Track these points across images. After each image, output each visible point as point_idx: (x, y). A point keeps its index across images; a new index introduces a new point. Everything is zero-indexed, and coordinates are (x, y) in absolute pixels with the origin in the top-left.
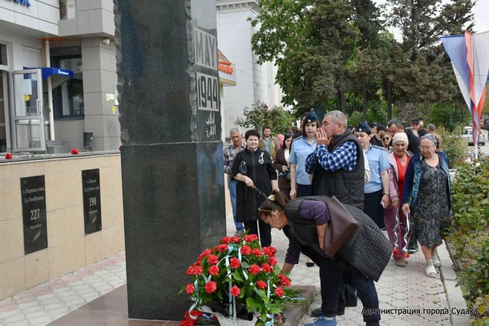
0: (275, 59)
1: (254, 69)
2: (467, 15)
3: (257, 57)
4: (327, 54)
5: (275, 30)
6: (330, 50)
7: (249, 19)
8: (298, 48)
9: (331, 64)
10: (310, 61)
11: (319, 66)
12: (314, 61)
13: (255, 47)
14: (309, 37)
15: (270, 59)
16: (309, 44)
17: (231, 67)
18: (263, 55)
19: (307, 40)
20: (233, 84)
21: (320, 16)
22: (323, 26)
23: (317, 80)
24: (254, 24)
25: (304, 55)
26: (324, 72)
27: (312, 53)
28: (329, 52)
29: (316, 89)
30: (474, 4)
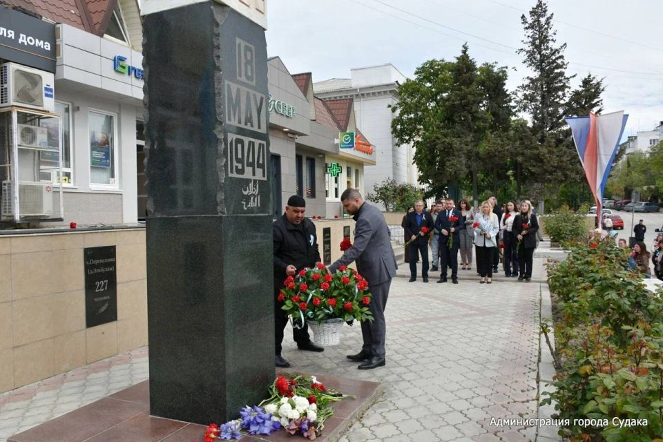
0: (412, 143)
1: (393, 150)
2: (595, 101)
3: (397, 140)
4: (459, 137)
5: (412, 116)
6: (462, 133)
7: (389, 106)
8: (433, 131)
9: (463, 145)
10: (443, 143)
11: (451, 148)
12: (446, 143)
13: (394, 130)
14: (444, 121)
15: (408, 142)
16: (443, 128)
17: (371, 148)
18: (401, 138)
19: (442, 124)
20: (373, 163)
21: (454, 101)
22: (456, 111)
23: (449, 161)
24: (394, 110)
25: (437, 138)
26: (456, 153)
27: (445, 136)
28: (461, 135)
29: (448, 169)
30: (603, 90)
